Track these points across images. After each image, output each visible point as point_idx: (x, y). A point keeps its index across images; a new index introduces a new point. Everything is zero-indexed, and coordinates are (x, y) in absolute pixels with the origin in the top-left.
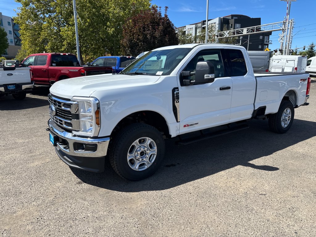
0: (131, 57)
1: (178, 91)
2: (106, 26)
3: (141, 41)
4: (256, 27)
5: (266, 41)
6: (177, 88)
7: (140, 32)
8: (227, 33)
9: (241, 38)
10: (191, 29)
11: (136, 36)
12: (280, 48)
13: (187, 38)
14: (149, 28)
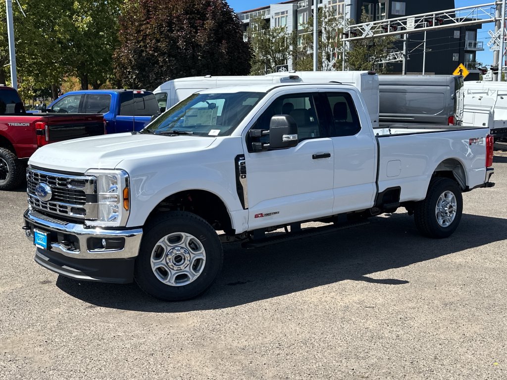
0: (142, 92)
1: (244, 159)
2: (69, 10)
3: (163, 54)
4: (436, 15)
5: (470, 44)
6: (243, 156)
7: (161, 33)
8: (369, 27)
9: (405, 38)
10: (283, 13)
11: (149, 42)
12: (494, 64)
13: (274, 37)
14: (183, 24)
